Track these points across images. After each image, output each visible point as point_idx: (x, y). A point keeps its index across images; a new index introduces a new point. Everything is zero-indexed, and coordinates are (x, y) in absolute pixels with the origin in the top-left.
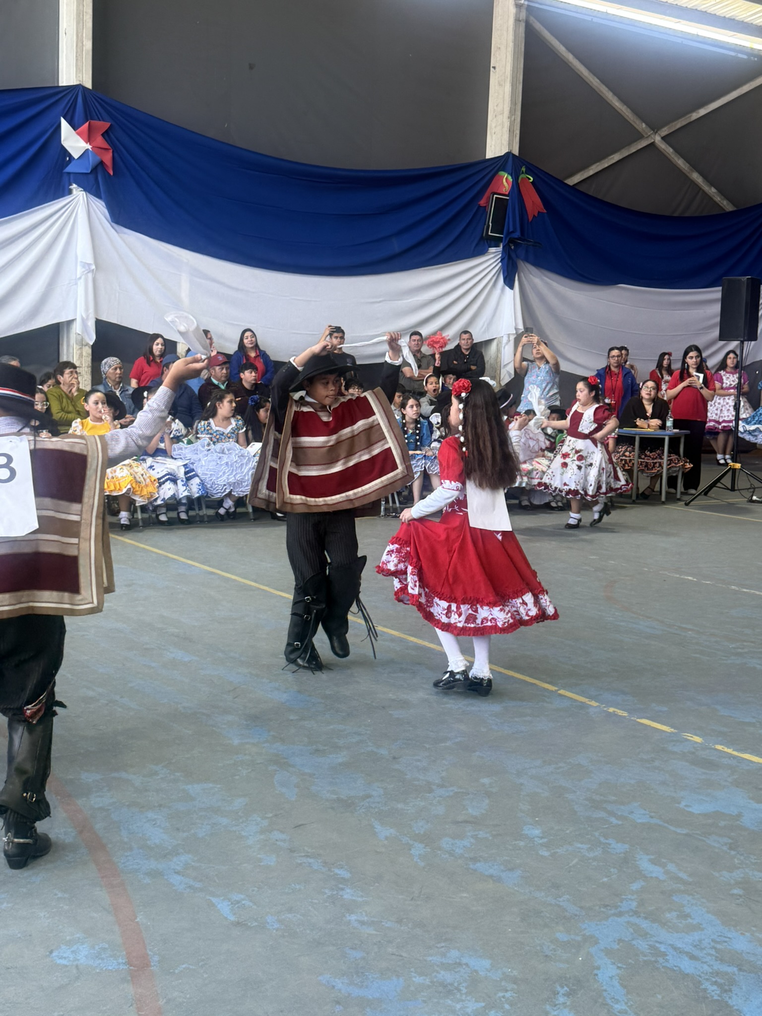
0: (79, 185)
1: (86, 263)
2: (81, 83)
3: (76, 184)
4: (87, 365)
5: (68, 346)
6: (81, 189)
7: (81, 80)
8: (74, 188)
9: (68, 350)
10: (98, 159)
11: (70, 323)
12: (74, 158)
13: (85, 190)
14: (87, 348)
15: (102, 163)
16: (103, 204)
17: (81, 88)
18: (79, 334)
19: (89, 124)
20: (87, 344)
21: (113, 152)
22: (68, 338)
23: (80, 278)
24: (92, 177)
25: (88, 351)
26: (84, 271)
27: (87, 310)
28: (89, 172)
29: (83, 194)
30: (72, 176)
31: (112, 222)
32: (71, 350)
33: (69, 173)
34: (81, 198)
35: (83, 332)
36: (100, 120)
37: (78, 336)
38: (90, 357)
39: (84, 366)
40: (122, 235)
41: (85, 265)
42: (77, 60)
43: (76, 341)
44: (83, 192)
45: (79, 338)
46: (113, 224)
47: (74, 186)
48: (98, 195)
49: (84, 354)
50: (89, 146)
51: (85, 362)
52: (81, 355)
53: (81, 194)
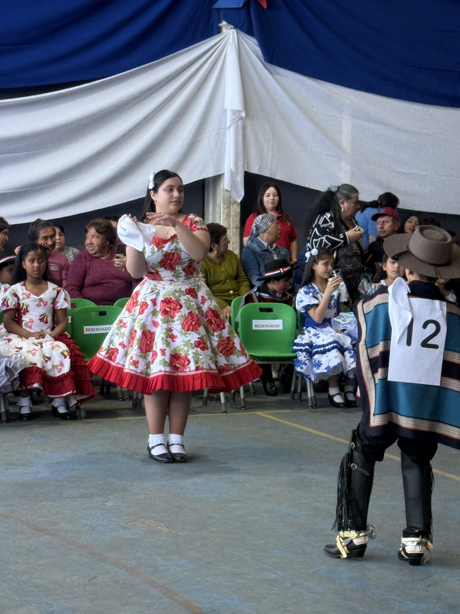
0: (230, 22)
1: (235, 110)
3: (226, 21)
4: (235, 226)
5: (214, 204)
6: (231, 26)
8: (224, 25)
9: (214, 210)
11: (217, 179)
13: (236, 27)
14: (235, 205)
16: (256, 41)
18: (227, 191)
20: (235, 202)
22: (215, 195)
23: (230, 127)
24: (243, 12)
25: (236, 210)
26: (235, 119)
27: (236, 163)
28: (241, 6)
29: (233, 33)
30: (222, 13)
31: (266, 61)
32: (218, 210)
33: (219, 10)
34: (231, 36)
35: (231, 189)
37: (225, 193)
38: (239, 216)
39: (232, 226)
40: (277, 76)
41: (234, 112)
43: (224, 198)
44: (233, 30)
45: (227, 194)
46: (267, 64)
47: (224, 23)
48: (249, 32)
49: (232, 213)
51: (233, 222)
52: (228, 215)
53: (231, 32)
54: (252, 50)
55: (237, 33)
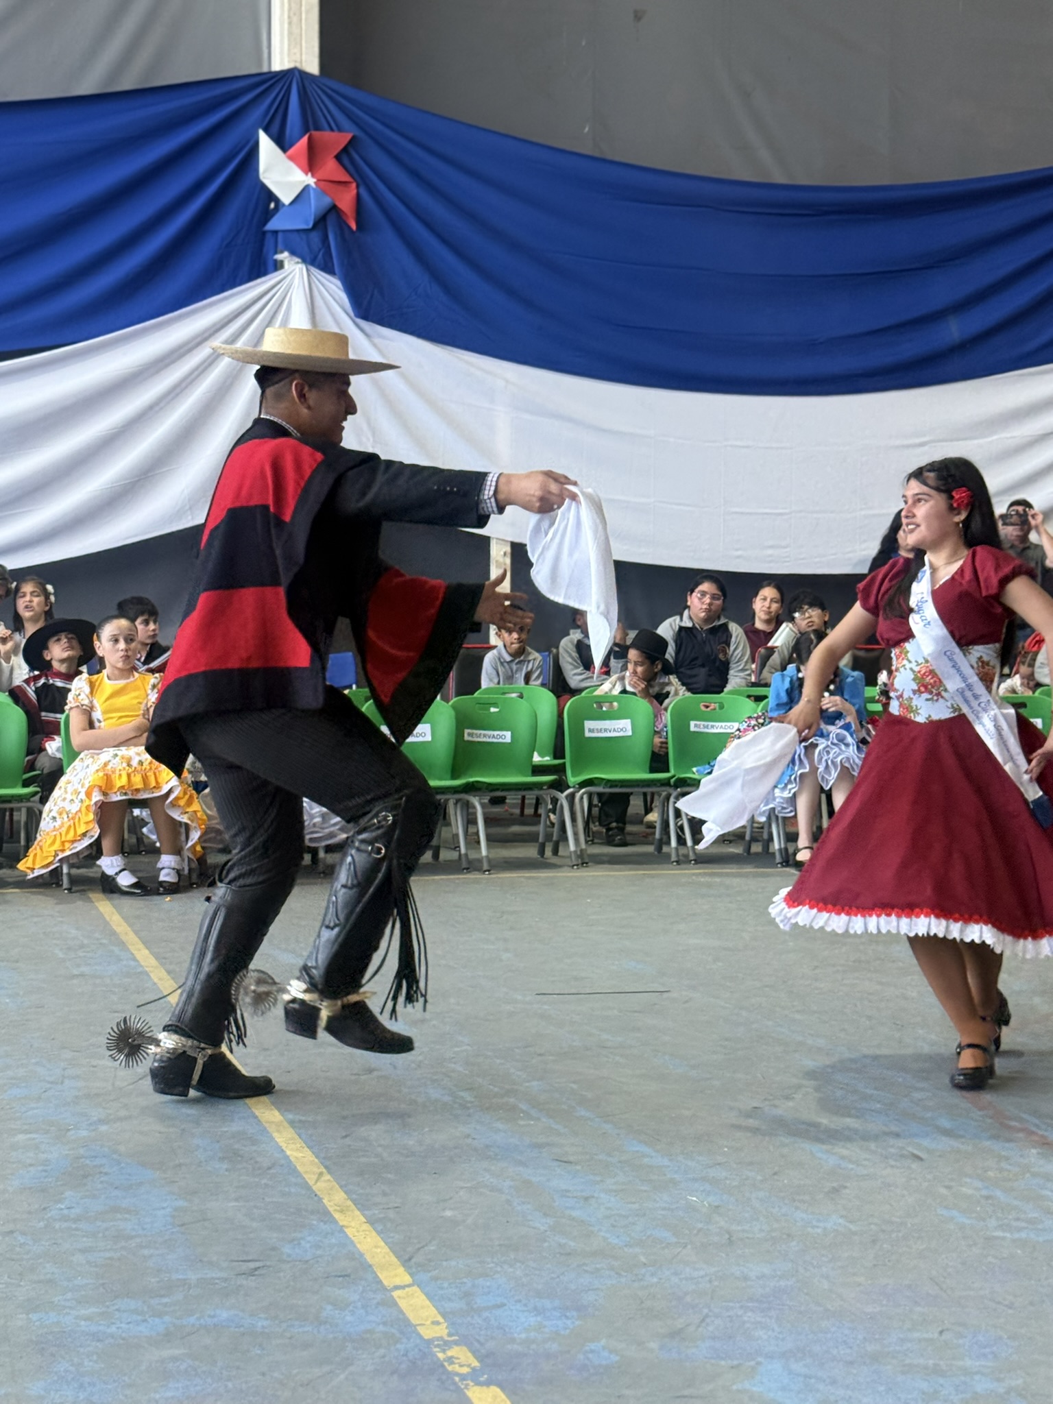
0: (293, 253)
2: (298, 65)
3: (288, 251)
6: (297, 260)
7: (299, 60)
8: (286, 258)
10: (327, 201)
12: (284, 205)
13: (304, 261)
15: (334, 209)
16: (339, 283)
17: (297, 74)
19: (310, 139)
21: (358, 187)
24: (315, 238)
28: (310, 226)
29: (301, 271)
30: (280, 236)
31: (356, 315)
33: (275, 232)
34: (297, 276)
36: (332, 130)
42: (290, 23)
44: (300, 265)
46: (359, 321)
47: (286, 254)
48: (327, 268)
50: (310, 180)
53: (297, 270)
54: (333, 298)
55: (307, 270)
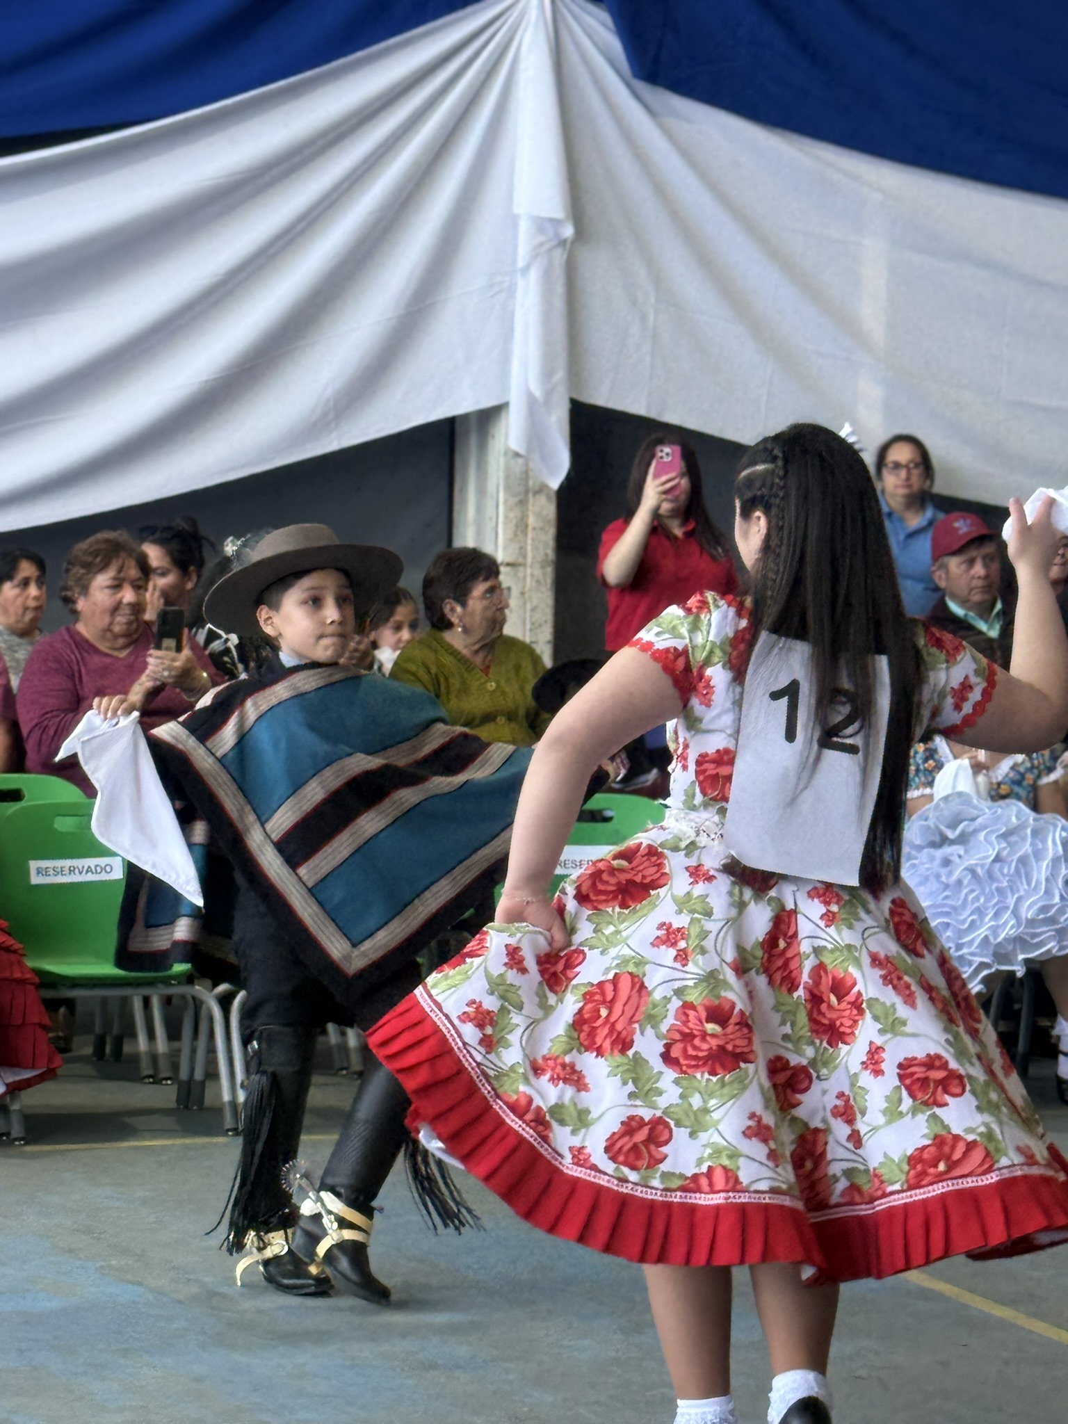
1: (544, 219)
4: (540, 557)
5: (481, 491)
9: (480, 509)
11: (487, 417)
14: (542, 499)
16: (606, 17)
18: (517, 455)
20: (542, 488)
23: (527, 268)
25: (544, 512)
26: (542, 244)
27: (546, 372)
31: (635, 75)
32: (490, 511)
35: (530, 449)
37: (512, 462)
38: (551, 532)
39: (529, 560)
40: (666, 121)
41: (541, 224)
43: (507, 478)
45: (517, 465)
46: (641, 86)
49: (531, 520)
51: (535, 548)
52: (521, 527)
54: (595, 44)
